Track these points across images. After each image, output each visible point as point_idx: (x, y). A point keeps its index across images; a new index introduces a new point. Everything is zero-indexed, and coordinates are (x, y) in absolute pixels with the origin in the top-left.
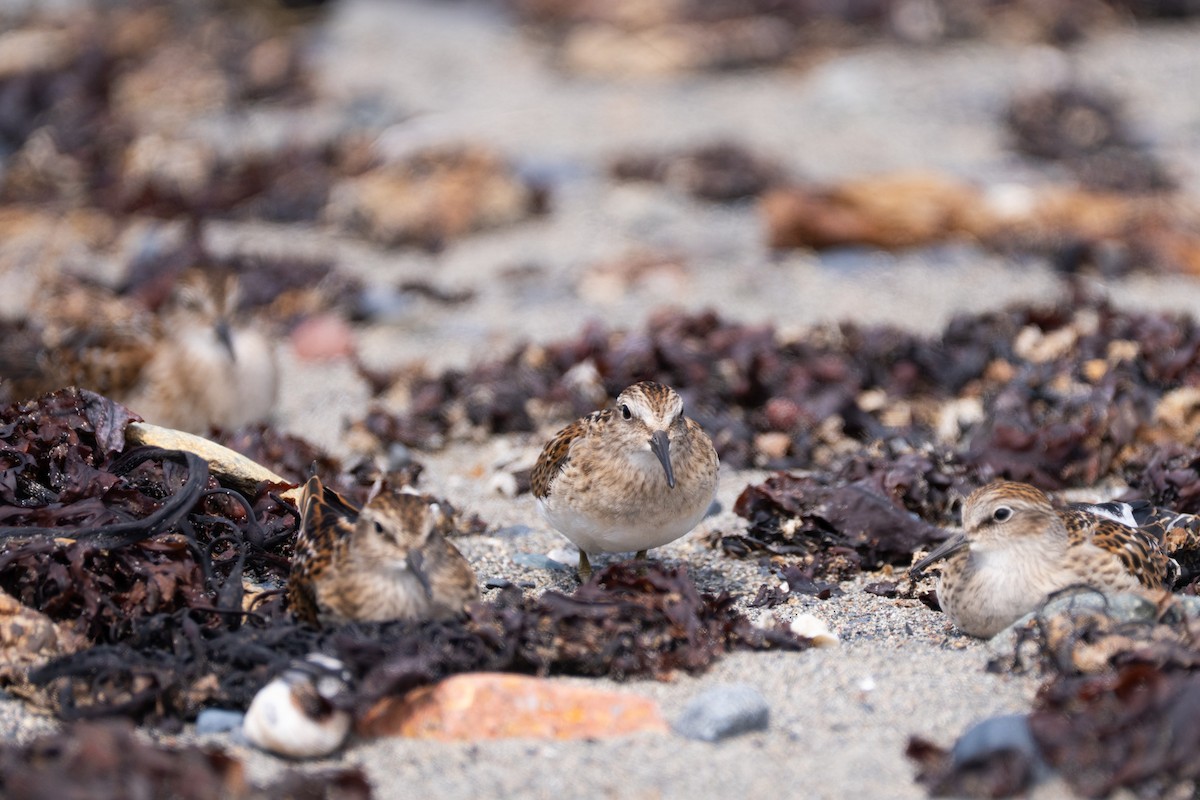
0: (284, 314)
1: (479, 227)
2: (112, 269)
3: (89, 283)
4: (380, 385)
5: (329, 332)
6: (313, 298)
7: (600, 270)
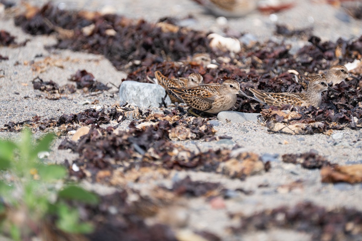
0: (208, 196)
1: (254, 173)
2: (168, 184)
3: (164, 188)
4: (231, 216)
5: (219, 201)
6: (215, 192)
7: (282, 186)
